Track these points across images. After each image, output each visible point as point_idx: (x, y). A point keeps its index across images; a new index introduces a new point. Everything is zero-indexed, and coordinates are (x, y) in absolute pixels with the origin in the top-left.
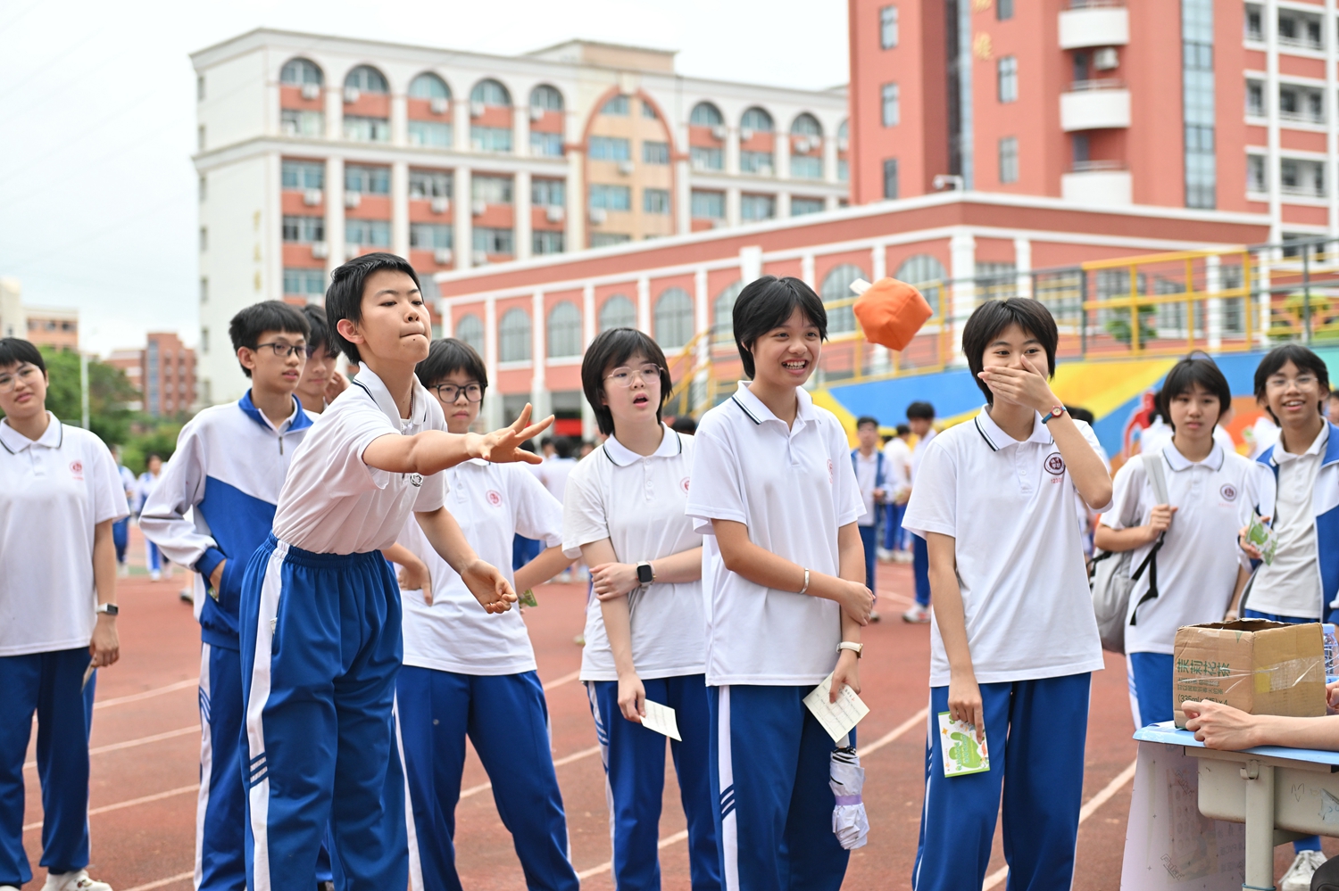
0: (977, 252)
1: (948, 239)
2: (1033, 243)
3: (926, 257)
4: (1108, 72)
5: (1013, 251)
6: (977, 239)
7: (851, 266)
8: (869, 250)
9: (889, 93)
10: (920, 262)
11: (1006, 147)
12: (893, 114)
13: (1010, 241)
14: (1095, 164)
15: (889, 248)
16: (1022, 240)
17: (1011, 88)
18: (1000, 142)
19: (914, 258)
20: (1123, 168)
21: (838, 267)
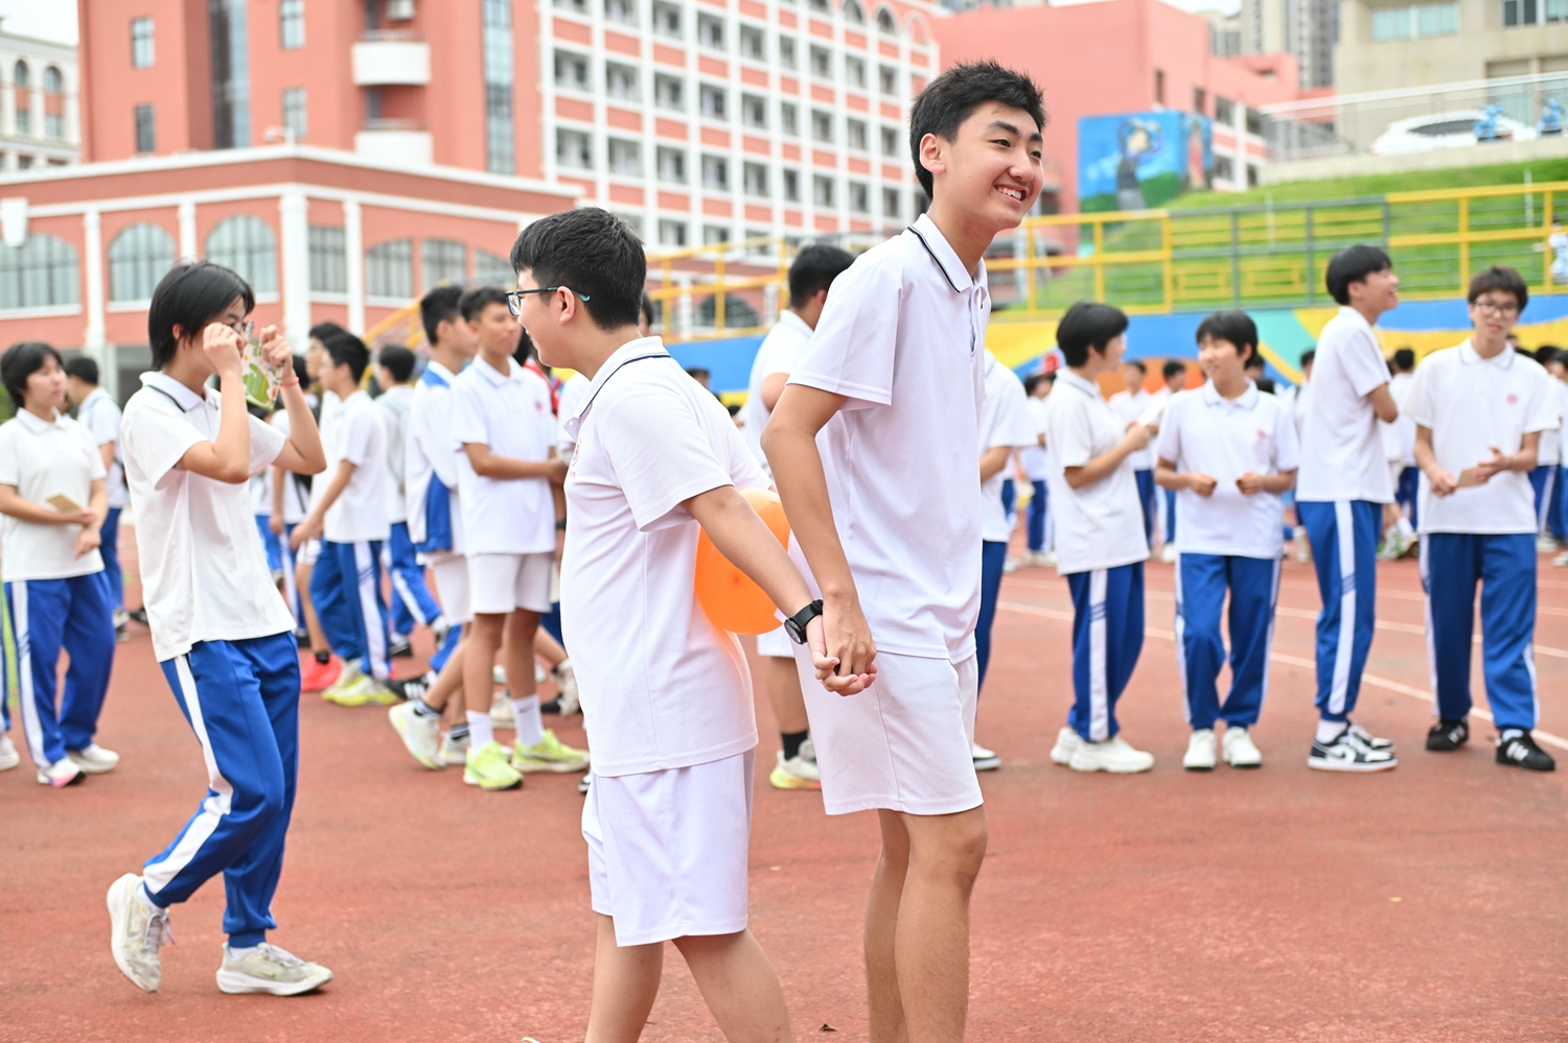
0: (310, 213)
1: (276, 199)
2: (364, 206)
3: (248, 218)
4: (402, 23)
5: (342, 215)
6: (310, 199)
7: (150, 226)
8: (175, 208)
9: (139, 28)
10: (241, 223)
11: (290, 99)
12: (146, 53)
13: (338, 203)
14: (393, 123)
15: (199, 206)
16: (352, 201)
17: (296, 33)
18: (285, 92)
19: (233, 218)
20: (421, 127)
21: (134, 226)
